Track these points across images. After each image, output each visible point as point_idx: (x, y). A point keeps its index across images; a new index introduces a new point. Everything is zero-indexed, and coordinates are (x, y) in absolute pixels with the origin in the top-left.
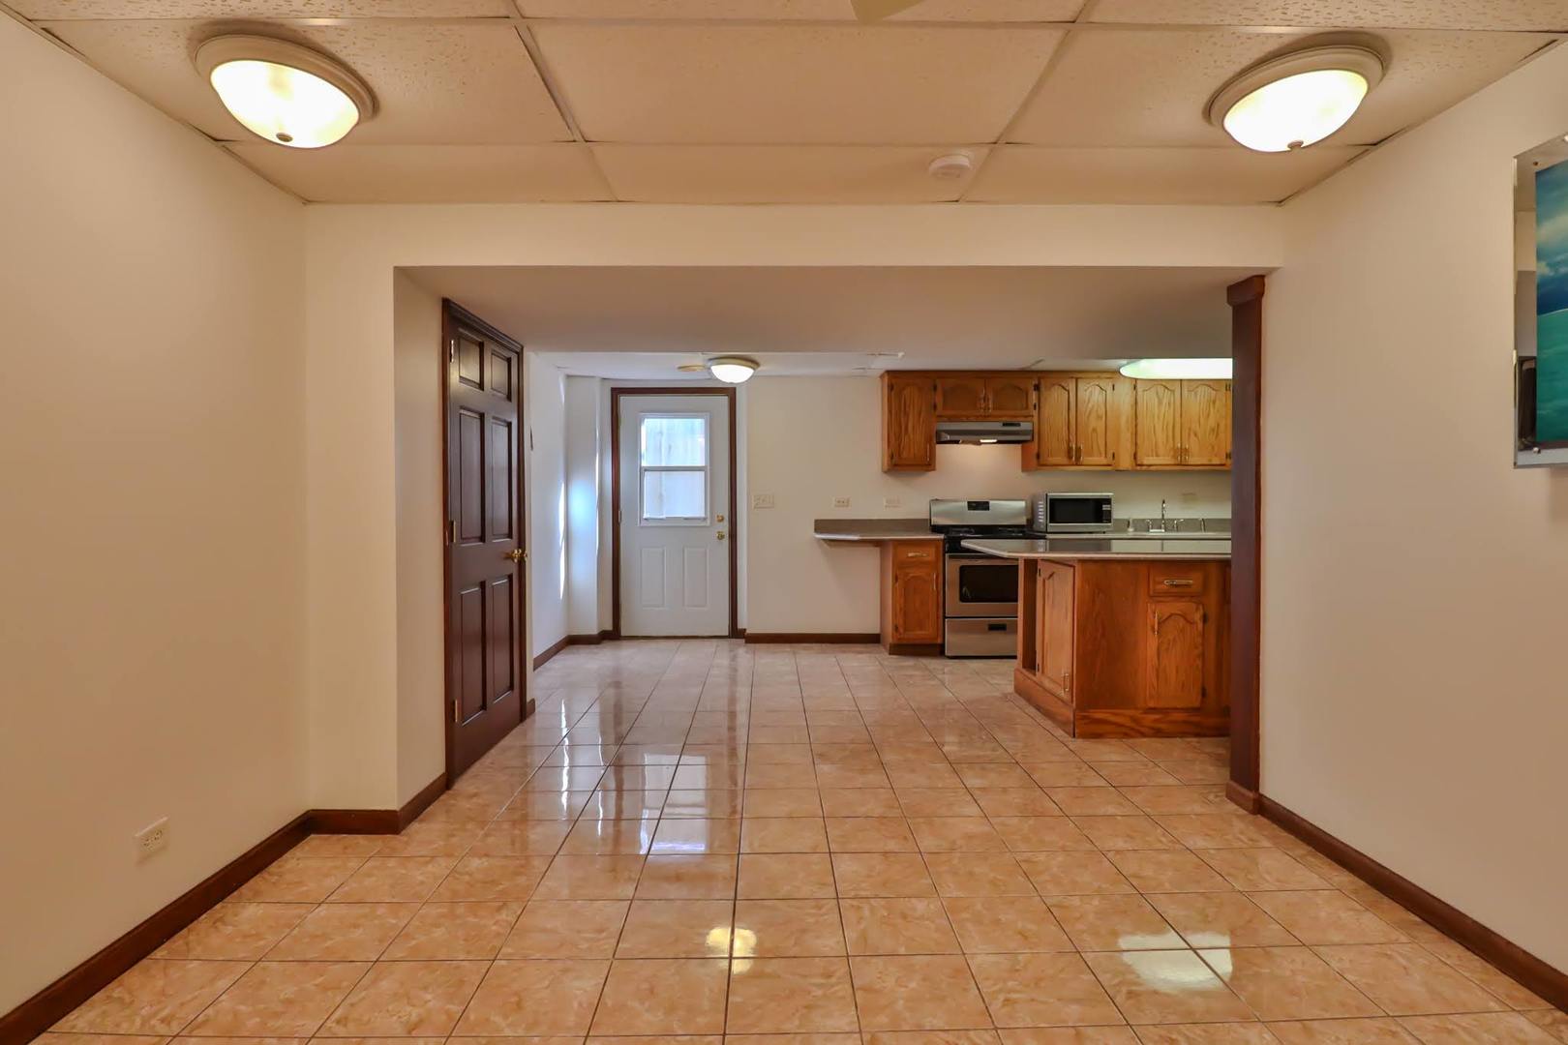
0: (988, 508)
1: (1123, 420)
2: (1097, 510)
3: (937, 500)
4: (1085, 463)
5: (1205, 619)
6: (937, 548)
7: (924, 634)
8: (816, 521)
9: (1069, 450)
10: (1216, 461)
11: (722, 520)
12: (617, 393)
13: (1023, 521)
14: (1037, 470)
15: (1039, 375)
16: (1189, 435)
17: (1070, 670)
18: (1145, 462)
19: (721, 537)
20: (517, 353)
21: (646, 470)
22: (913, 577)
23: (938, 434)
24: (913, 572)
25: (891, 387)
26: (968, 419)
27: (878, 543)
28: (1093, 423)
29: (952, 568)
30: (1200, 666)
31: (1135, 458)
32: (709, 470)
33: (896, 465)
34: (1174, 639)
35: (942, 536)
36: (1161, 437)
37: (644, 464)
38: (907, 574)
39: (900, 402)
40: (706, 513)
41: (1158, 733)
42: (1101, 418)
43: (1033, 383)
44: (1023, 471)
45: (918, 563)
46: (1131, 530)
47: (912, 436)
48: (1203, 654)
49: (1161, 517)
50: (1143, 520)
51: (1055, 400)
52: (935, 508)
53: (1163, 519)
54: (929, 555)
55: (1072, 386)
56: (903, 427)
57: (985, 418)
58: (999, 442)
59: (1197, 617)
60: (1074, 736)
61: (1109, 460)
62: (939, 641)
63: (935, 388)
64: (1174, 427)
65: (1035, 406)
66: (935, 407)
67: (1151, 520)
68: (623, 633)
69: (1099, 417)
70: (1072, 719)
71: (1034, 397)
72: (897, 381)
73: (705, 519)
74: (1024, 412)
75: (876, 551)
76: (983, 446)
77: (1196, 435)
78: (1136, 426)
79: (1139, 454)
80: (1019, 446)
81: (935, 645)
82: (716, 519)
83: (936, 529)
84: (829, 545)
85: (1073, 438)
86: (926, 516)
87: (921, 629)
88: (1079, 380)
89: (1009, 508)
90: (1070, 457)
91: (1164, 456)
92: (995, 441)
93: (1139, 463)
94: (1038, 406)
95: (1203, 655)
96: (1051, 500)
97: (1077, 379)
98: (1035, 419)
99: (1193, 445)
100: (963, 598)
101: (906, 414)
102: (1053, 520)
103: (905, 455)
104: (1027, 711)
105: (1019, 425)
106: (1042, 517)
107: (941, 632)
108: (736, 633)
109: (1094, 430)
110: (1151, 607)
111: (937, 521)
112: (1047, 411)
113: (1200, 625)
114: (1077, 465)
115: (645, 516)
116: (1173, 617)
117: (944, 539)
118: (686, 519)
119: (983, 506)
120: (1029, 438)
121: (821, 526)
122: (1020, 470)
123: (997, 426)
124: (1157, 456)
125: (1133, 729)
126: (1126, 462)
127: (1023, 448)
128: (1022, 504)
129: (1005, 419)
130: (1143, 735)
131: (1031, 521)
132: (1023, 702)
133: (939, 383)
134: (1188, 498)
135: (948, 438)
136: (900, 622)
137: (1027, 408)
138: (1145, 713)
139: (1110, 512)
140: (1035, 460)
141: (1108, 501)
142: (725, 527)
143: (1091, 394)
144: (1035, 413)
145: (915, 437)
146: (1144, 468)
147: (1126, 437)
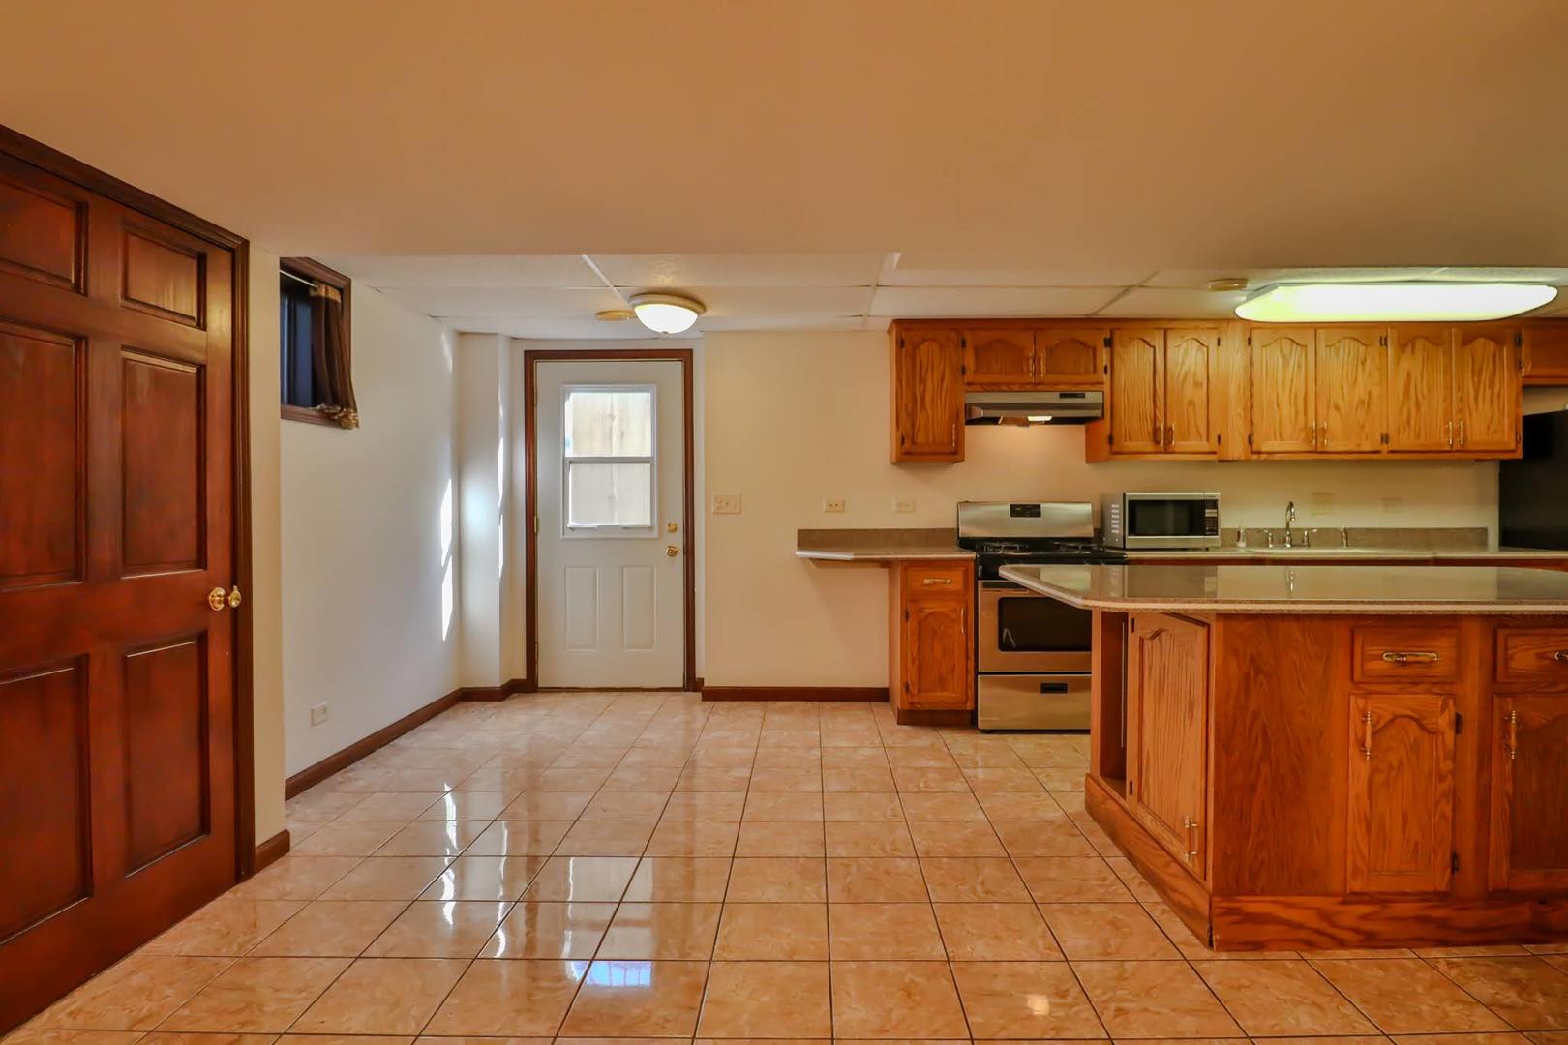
0: (1039, 514)
1: (1233, 389)
2: (1195, 517)
3: (967, 502)
4: (1176, 450)
5: (1458, 724)
6: (966, 573)
7: (947, 696)
8: (800, 532)
9: (1156, 431)
10: (1367, 447)
11: (675, 530)
12: (532, 357)
13: (1088, 531)
14: (1107, 460)
15: (1114, 325)
16: (1328, 407)
17: (1199, 818)
18: (1264, 449)
19: (673, 553)
20: (232, 250)
21: (571, 462)
22: (931, 614)
23: (968, 408)
24: (930, 607)
25: (901, 343)
26: (1009, 388)
27: (885, 564)
28: (1189, 392)
29: (988, 599)
30: (1449, 814)
31: (1250, 442)
32: (656, 463)
33: (907, 453)
34: (1401, 763)
35: (972, 555)
36: (1287, 410)
37: (570, 453)
38: (921, 610)
39: (914, 366)
40: (652, 522)
41: (1369, 940)
42: (1202, 384)
43: (1104, 336)
44: (1088, 462)
45: (939, 594)
46: (1242, 544)
47: (930, 412)
48: (1454, 791)
49: (1284, 526)
50: (1260, 531)
51: (1135, 362)
52: (965, 514)
53: (1288, 528)
54: (953, 581)
55: (1159, 343)
56: (919, 399)
57: (1036, 386)
58: (1056, 421)
59: (1444, 721)
60: (1211, 945)
61: (1214, 446)
62: (969, 706)
63: (964, 344)
64: (1305, 399)
65: (1106, 368)
66: (964, 372)
67: (1272, 530)
68: (541, 684)
69: (1197, 385)
70: (1206, 912)
71: (1105, 356)
72: (910, 334)
73: (651, 528)
74: (1093, 378)
75: (883, 574)
76: (1031, 427)
77: (1337, 408)
78: (1251, 397)
79: (1255, 438)
80: (1082, 427)
81: (964, 712)
82: (667, 528)
83: (967, 543)
84: (817, 565)
85: (1160, 414)
86: (953, 526)
87: (943, 689)
88: (1169, 333)
89: (1069, 515)
90: (1157, 443)
91: (1292, 439)
92: (1049, 418)
93: (1255, 448)
94: (1110, 369)
95: (1454, 795)
96: (1130, 502)
97: (1166, 330)
98: (1107, 388)
99: (1333, 422)
100: (1004, 646)
101: (922, 381)
102: (1132, 532)
103: (921, 438)
104: (1111, 861)
105: (1083, 396)
106: (1117, 526)
107: (971, 693)
108: (692, 683)
109: (1191, 403)
110: (1357, 702)
111: (967, 531)
112: (1123, 374)
113: (1450, 735)
114: (1166, 452)
115: (571, 524)
116: (1397, 720)
117: (976, 560)
118: (625, 528)
119: (1033, 511)
120: (1097, 413)
121: (807, 539)
122: (1084, 461)
123: (1053, 398)
124: (1282, 439)
125: (1323, 933)
126: (1236, 448)
127: (1087, 431)
128: (1087, 508)
129: (1065, 388)
130: (1342, 944)
131: (1100, 532)
132: (1102, 838)
133: (968, 336)
134: (1322, 499)
135: (982, 413)
136: (913, 675)
137: (1095, 371)
138: (1345, 903)
139: (1215, 520)
140: (1106, 447)
141: (1213, 504)
142: (678, 541)
143: (1186, 356)
144: (1106, 378)
145: (935, 416)
146: (1264, 456)
147: (1236, 411)
